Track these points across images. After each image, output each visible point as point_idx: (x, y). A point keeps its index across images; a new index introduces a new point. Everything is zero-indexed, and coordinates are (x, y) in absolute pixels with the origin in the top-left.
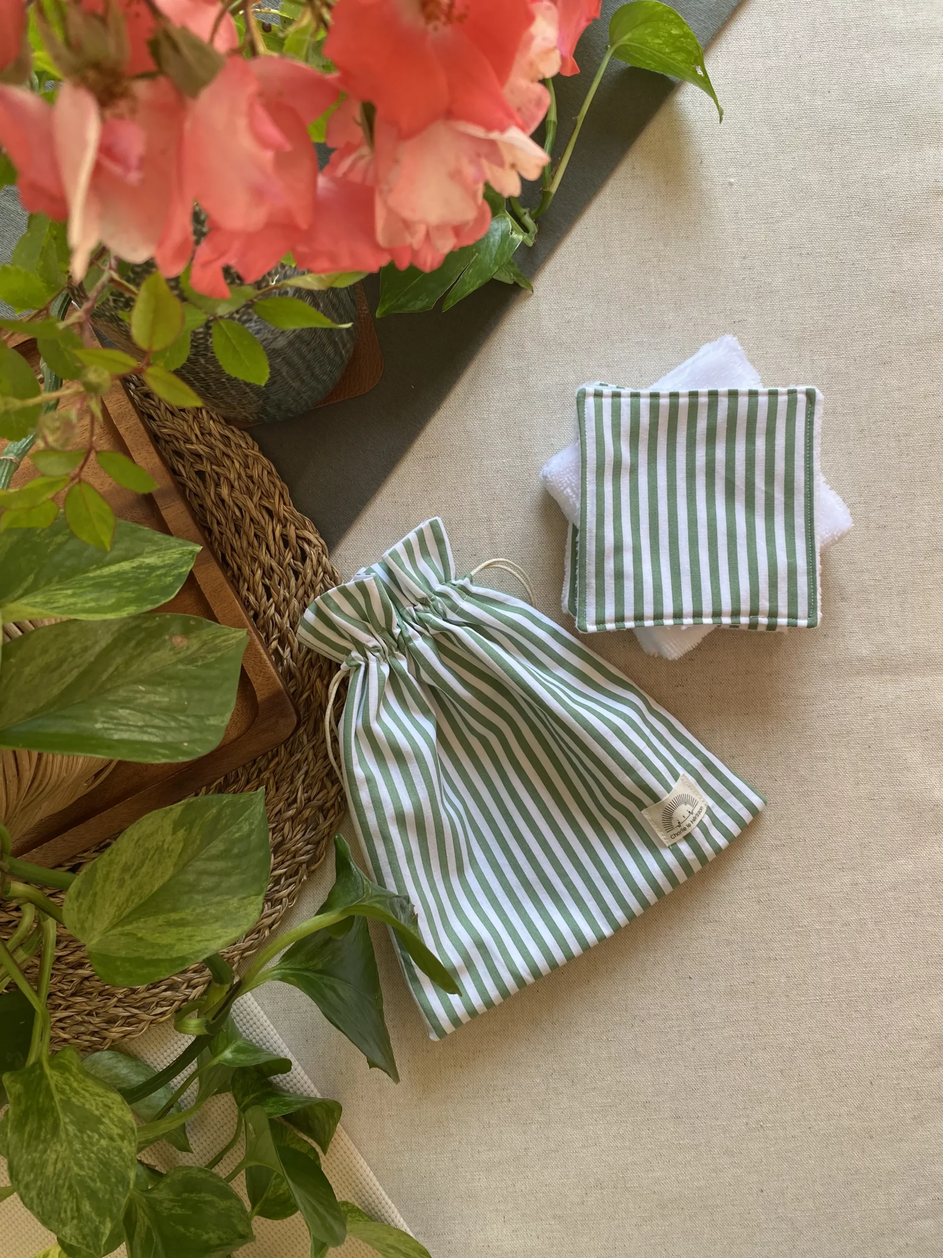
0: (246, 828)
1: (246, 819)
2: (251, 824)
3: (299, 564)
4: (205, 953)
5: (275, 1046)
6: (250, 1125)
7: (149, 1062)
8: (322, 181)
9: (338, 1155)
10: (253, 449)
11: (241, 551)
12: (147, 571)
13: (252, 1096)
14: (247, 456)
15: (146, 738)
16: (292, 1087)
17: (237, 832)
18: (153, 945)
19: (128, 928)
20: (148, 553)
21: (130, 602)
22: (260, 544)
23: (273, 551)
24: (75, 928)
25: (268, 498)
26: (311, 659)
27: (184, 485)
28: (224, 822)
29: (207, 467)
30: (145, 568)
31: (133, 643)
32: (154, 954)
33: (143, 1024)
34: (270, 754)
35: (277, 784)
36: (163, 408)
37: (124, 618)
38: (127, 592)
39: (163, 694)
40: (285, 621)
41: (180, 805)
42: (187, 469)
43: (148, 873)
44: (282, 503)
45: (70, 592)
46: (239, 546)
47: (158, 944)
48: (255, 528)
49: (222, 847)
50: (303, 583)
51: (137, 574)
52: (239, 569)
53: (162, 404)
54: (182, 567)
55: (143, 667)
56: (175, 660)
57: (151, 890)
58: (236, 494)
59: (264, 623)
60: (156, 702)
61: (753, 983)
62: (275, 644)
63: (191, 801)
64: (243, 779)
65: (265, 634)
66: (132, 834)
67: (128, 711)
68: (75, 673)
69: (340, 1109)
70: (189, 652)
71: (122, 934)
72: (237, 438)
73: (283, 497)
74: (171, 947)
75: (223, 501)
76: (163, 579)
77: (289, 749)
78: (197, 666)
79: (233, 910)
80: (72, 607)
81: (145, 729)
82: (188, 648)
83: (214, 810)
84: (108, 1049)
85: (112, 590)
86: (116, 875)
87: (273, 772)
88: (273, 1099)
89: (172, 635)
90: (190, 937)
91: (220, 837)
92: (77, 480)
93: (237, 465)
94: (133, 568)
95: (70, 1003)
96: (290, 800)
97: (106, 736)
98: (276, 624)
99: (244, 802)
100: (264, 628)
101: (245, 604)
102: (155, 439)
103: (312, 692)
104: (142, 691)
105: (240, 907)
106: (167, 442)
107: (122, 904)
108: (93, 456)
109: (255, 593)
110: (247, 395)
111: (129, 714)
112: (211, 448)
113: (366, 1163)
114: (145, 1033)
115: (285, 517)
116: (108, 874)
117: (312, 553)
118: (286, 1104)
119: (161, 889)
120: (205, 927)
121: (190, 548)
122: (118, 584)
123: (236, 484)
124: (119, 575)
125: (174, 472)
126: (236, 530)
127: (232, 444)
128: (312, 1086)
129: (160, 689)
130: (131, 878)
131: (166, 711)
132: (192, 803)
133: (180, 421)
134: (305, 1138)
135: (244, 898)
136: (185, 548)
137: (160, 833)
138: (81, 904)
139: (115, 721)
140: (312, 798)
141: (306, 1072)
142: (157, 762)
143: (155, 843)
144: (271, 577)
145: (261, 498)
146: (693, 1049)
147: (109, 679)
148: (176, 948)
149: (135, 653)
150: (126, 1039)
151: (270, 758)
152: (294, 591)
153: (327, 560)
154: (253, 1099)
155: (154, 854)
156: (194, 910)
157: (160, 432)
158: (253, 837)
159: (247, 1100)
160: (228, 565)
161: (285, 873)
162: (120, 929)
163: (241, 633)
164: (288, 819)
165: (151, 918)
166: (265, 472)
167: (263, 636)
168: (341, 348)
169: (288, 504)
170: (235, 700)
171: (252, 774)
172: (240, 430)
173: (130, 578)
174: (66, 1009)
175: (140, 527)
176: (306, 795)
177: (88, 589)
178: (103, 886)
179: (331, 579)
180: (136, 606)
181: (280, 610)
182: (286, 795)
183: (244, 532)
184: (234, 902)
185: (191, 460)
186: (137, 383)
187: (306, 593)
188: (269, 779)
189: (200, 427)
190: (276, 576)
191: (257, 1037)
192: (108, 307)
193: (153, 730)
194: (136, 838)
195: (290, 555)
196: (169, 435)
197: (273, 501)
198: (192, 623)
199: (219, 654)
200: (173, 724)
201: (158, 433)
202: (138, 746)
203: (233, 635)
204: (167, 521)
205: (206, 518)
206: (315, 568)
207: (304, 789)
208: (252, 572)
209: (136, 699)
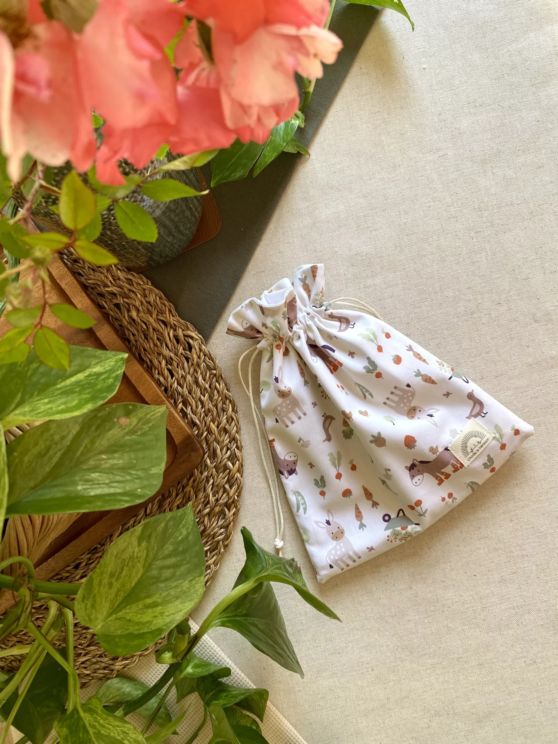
0: (185, 532)
1: (184, 526)
2: (187, 529)
3: (188, 352)
4: (174, 623)
5: (220, 658)
6: (213, 715)
7: (142, 680)
8: (180, 90)
9: (270, 721)
10: (148, 284)
11: (150, 350)
12: (95, 377)
13: (211, 694)
14: (144, 289)
15: (112, 491)
16: (235, 683)
17: (179, 536)
18: (138, 624)
19: (120, 614)
20: (94, 365)
21: (87, 401)
22: (161, 344)
23: (170, 347)
24: (85, 620)
25: (162, 314)
26: (205, 411)
27: (108, 315)
28: (170, 531)
29: (120, 300)
30: (93, 376)
31: (94, 428)
32: (140, 629)
33: (135, 658)
34: (188, 476)
35: (195, 493)
36: (86, 268)
37: (86, 413)
38: (85, 394)
39: (119, 458)
40: (185, 391)
41: (140, 526)
42: (108, 303)
43: (127, 575)
44: (171, 315)
45: (46, 400)
46: (149, 347)
47: (140, 622)
48: (156, 334)
49: (171, 548)
50: (192, 364)
51: (89, 381)
52: (151, 361)
53: (86, 265)
54: (118, 370)
55: (103, 443)
56: (123, 434)
57: (131, 586)
58: (142, 314)
59: (172, 393)
60: (115, 464)
61: (515, 572)
62: (180, 406)
63: (146, 522)
64: (174, 494)
65: (173, 400)
66: (112, 552)
67: (97, 474)
68: (59, 455)
69: (267, 692)
70: (131, 427)
71: (117, 619)
72: (136, 279)
73: (171, 312)
74: (150, 622)
75: (134, 320)
76: (106, 381)
77: (199, 470)
78: (138, 435)
79: (186, 590)
80: (49, 411)
81: (111, 484)
82: (130, 424)
83: (163, 525)
84: (116, 677)
85: (75, 395)
86: (106, 581)
87: (192, 487)
88: (225, 694)
89: (118, 418)
90: (162, 613)
91: (170, 542)
92: (39, 326)
93: (139, 296)
94: (86, 377)
95: (87, 651)
96: (205, 503)
97: (86, 495)
98: (179, 393)
99: (180, 515)
100: (172, 397)
101: (158, 383)
102: (85, 287)
103: (208, 432)
104: (104, 459)
105: (190, 587)
106: (93, 288)
107: (113, 599)
108: (47, 308)
109: (163, 375)
110: (139, 251)
111: (99, 476)
112: (121, 288)
113: (288, 723)
114: (138, 662)
115: (175, 325)
116: (101, 581)
117: (195, 344)
118: (233, 697)
119: (137, 584)
120: (170, 605)
121: (120, 356)
122: (78, 389)
123: (140, 308)
124: (77, 383)
125: (100, 307)
126: (145, 338)
127: (134, 283)
128: (247, 680)
129: (116, 455)
130: (116, 580)
131: (123, 469)
132: (148, 523)
133: (98, 273)
134: (248, 713)
135: (192, 580)
136: (117, 357)
137: (130, 547)
138: (87, 604)
139: (90, 483)
140: (219, 499)
141: (242, 671)
142: (123, 507)
143: (128, 555)
144: (172, 364)
145: (157, 315)
146: (484, 620)
147: (82, 454)
148: (154, 623)
149: (96, 434)
150: (126, 669)
151: (188, 478)
152: (187, 370)
153: (205, 347)
154: (212, 695)
155: (128, 562)
156: (161, 594)
157: (87, 283)
158: (190, 538)
159: (208, 697)
160: (143, 360)
161: (210, 549)
162: (114, 616)
163: (162, 408)
164: (206, 515)
165: (134, 605)
166: (158, 298)
167: (172, 401)
168: (195, 211)
169: (175, 316)
170: (166, 453)
171: (179, 490)
172: (137, 273)
173: (85, 384)
174: (85, 655)
175: (86, 348)
176: (214, 497)
177: (59, 396)
178: (99, 590)
179: (209, 359)
180: (93, 403)
181: (181, 383)
182: (203, 500)
183: (150, 338)
184: (186, 584)
185: (110, 298)
186: (68, 254)
187: (195, 370)
188: (190, 491)
189: (112, 276)
190: (174, 362)
191: (208, 655)
192: (42, 207)
193: (116, 484)
194: (115, 554)
195: (181, 348)
196: (93, 284)
197: (165, 316)
198: (130, 407)
199: (151, 425)
200: (128, 477)
201: (87, 284)
202: (108, 498)
203: (157, 411)
204: (101, 339)
205: (125, 333)
206: (198, 354)
207: (213, 494)
208: (159, 362)
209: (102, 464)
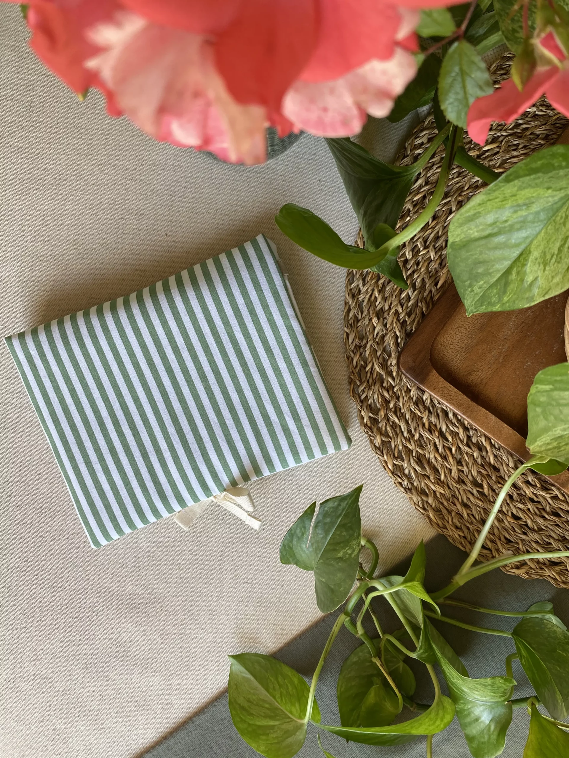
11: (552, 528)
26: (458, 499)
161: (365, 368)
